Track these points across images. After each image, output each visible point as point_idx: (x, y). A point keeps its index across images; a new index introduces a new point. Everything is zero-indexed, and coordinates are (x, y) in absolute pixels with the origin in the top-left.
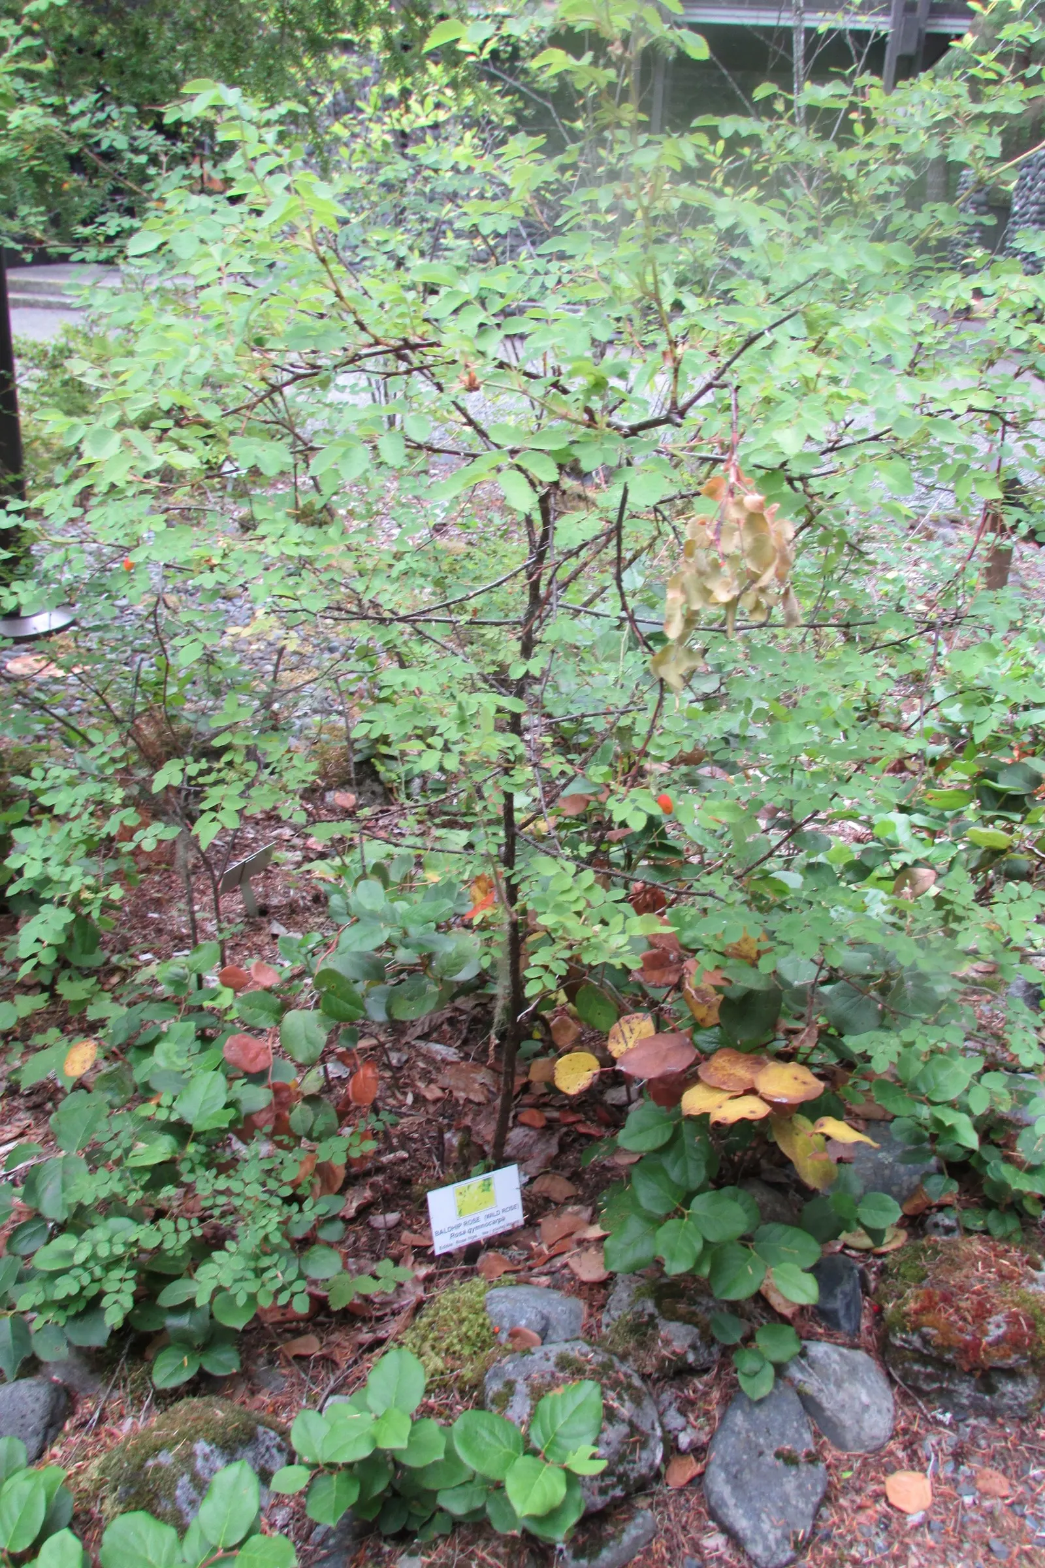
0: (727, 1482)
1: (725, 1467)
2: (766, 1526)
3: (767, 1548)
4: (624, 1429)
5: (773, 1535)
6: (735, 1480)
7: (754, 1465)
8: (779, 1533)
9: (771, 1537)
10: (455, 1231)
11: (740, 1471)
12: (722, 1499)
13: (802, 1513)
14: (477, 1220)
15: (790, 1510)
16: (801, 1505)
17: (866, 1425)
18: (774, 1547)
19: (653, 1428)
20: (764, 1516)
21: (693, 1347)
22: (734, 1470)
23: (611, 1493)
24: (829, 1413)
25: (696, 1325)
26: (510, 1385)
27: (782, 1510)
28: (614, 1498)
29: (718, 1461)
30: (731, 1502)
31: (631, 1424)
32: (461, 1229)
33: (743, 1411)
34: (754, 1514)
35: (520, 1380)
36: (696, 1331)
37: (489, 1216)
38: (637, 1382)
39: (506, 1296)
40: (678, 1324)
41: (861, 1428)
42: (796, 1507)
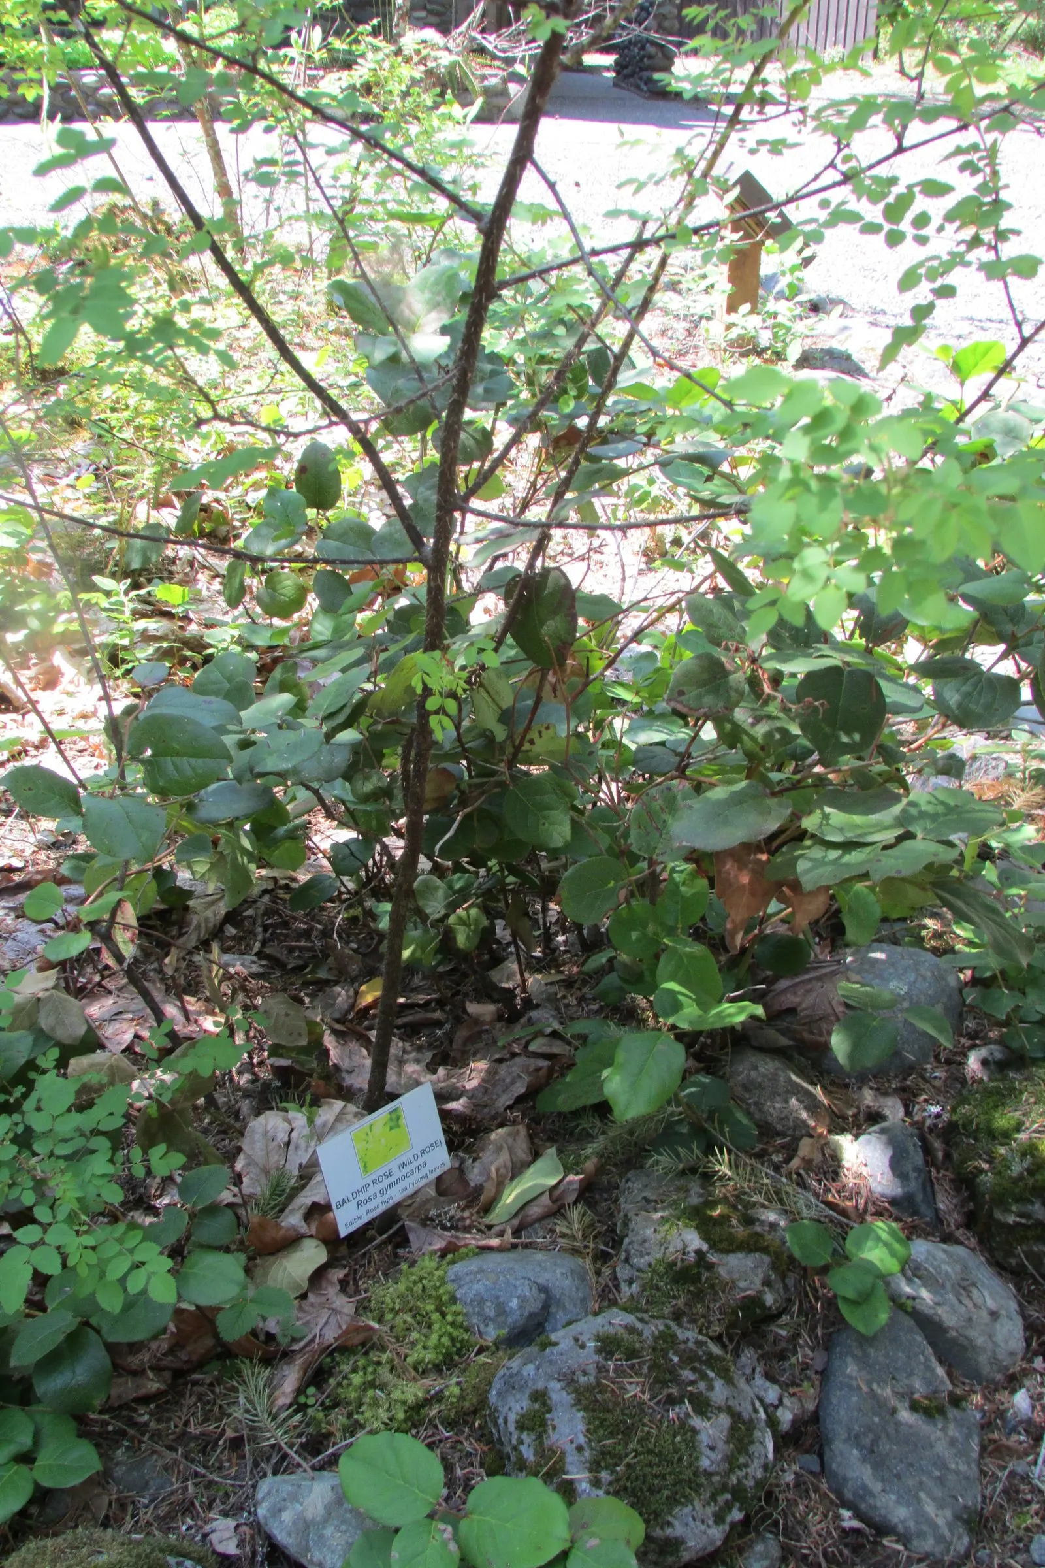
0: (864, 1460)
1: (855, 1439)
2: (930, 1509)
3: (940, 1539)
4: (724, 1420)
5: (942, 1518)
6: (871, 1454)
7: (891, 1430)
8: (948, 1513)
9: (940, 1522)
10: (362, 1197)
11: (875, 1442)
12: (864, 1487)
13: (967, 1478)
14: (389, 1174)
15: (951, 1477)
16: (963, 1468)
17: (999, 1338)
18: (947, 1534)
19: (756, 1411)
20: (922, 1495)
21: (767, 1283)
22: (867, 1441)
23: (729, 1519)
24: (953, 1334)
25: (765, 1250)
26: (540, 1396)
27: (941, 1481)
28: (733, 1525)
29: (844, 1436)
30: (877, 1487)
31: (730, 1411)
32: (371, 1190)
33: (854, 1357)
34: (910, 1497)
35: (555, 1386)
36: (767, 1259)
37: (404, 1164)
38: (715, 1349)
39: (481, 1271)
40: (740, 1255)
41: (995, 1343)
42: (957, 1472)
